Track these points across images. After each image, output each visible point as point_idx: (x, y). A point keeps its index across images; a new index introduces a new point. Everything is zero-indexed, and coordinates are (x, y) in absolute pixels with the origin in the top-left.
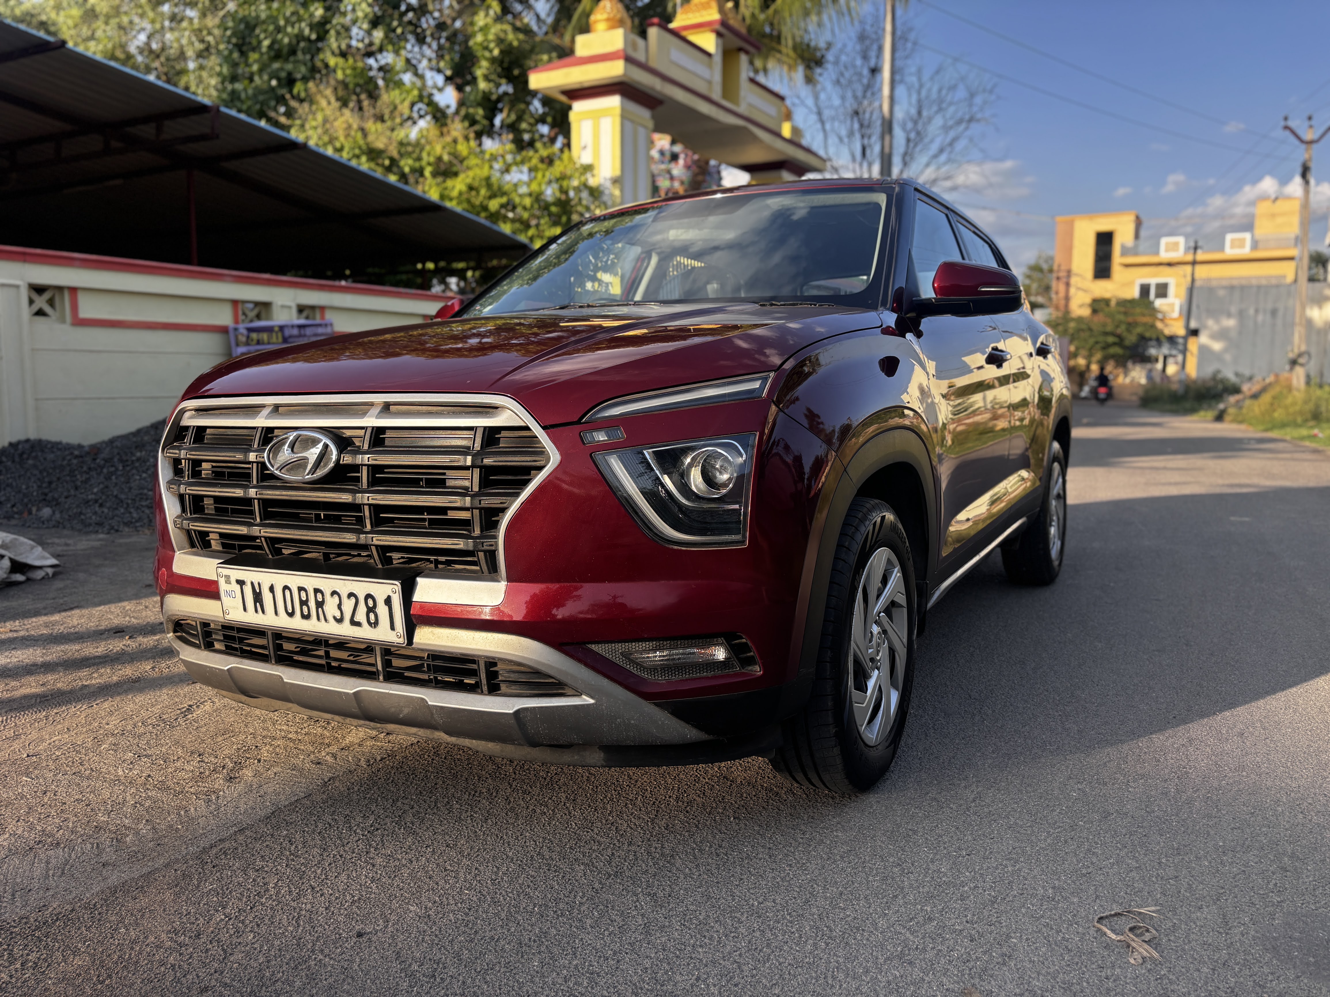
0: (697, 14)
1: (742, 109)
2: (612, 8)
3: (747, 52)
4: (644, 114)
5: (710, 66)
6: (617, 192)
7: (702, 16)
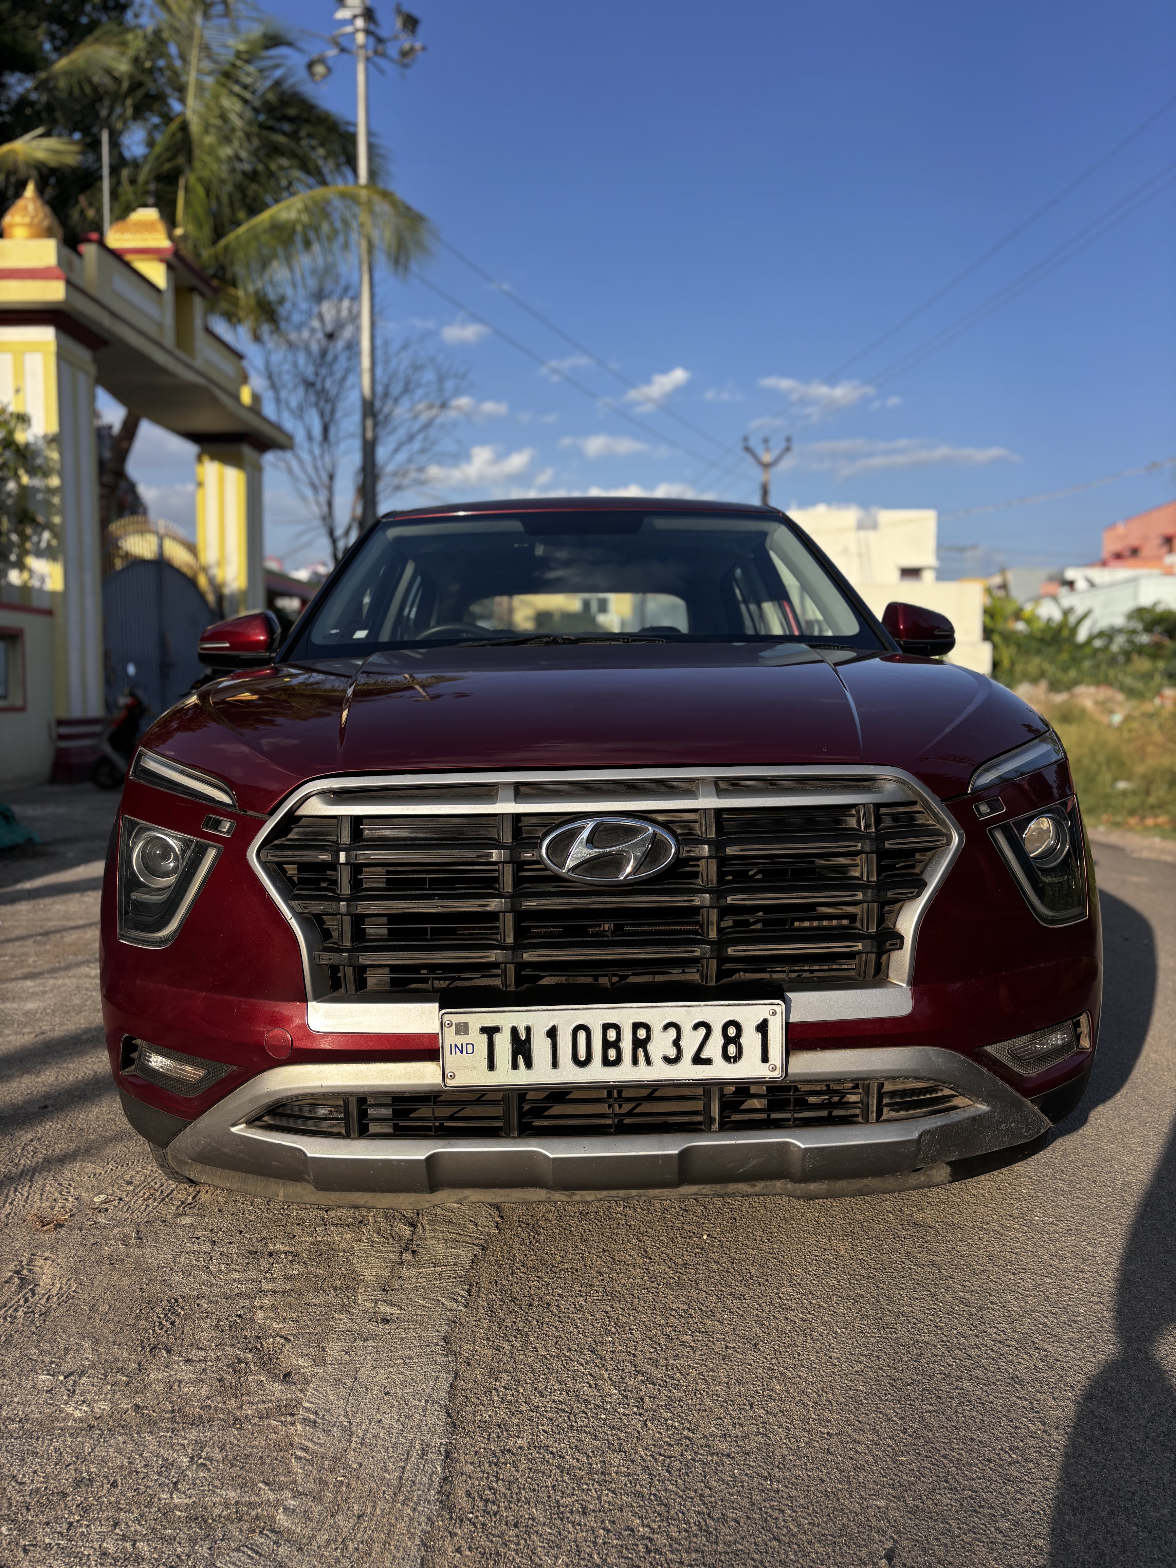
0: (138, 236)
1: (198, 363)
2: (36, 210)
3: (202, 294)
4: (83, 355)
5: (160, 304)
6: (55, 455)
7: (145, 240)
